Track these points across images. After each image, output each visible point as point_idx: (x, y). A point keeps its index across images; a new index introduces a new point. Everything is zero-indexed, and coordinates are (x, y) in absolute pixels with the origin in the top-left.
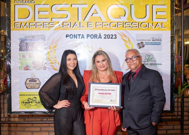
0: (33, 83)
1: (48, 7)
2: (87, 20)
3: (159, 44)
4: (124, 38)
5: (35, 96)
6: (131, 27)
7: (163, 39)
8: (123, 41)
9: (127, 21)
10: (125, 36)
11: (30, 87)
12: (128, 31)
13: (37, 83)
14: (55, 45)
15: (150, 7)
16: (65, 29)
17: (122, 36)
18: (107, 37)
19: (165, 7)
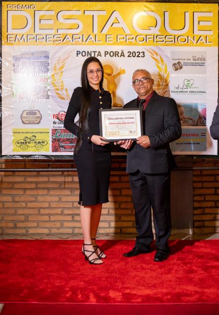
0: (31, 116)
1: (53, 13)
2: (105, 31)
3: (202, 65)
4: (155, 56)
5: (34, 134)
6: (164, 42)
7: (207, 59)
8: (153, 60)
9: (159, 33)
10: (157, 54)
11: (27, 122)
12: (161, 47)
13: (37, 117)
15: (190, 14)
16: (76, 44)
17: (152, 54)
18: (132, 54)
19: (211, 15)
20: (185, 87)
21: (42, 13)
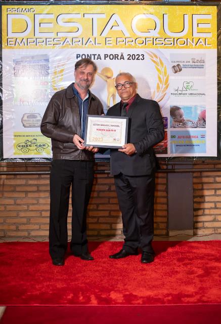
0: (32, 119)
1: (53, 17)
2: (105, 34)
3: (202, 67)
4: (155, 59)
5: (35, 138)
6: (163, 45)
7: (206, 60)
8: (153, 63)
9: (158, 36)
10: (156, 56)
11: (28, 125)
12: (160, 50)
13: (37, 120)
14: (61, 68)
15: (189, 16)
16: (76, 47)
17: (152, 57)
18: (132, 57)
19: (209, 17)
20: (184, 89)
21: (41, 16)
